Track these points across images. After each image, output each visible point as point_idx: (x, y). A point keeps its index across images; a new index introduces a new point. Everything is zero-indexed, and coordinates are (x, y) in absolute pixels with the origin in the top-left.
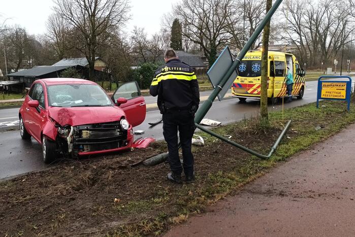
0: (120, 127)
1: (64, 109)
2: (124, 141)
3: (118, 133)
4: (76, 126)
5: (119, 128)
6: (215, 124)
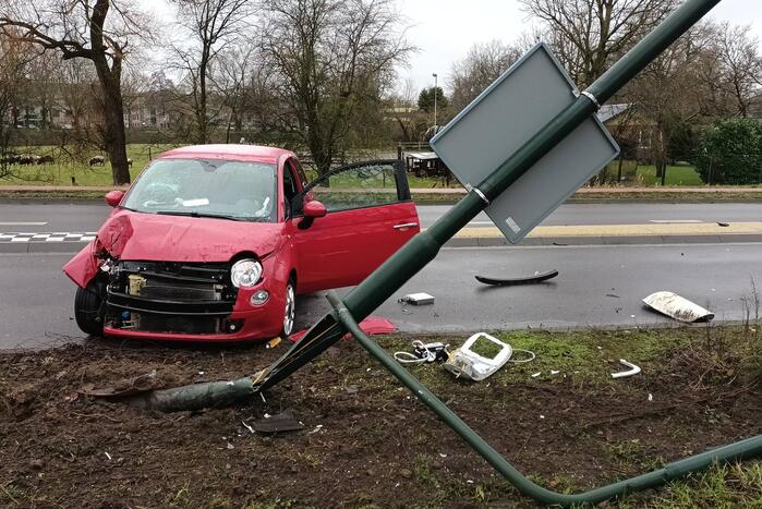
3: (218, 296)
4: (124, 261)
6: (687, 315)
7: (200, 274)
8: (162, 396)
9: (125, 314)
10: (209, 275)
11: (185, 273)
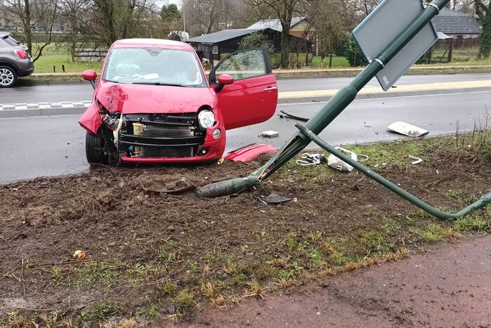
0: (197, 123)
1: (116, 86)
2: (200, 147)
3: (192, 133)
4: (125, 115)
5: (193, 125)
6: (415, 134)
7: (180, 120)
8: (204, 190)
9: (131, 148)
10: (185, 121)
11: (171, 120)
